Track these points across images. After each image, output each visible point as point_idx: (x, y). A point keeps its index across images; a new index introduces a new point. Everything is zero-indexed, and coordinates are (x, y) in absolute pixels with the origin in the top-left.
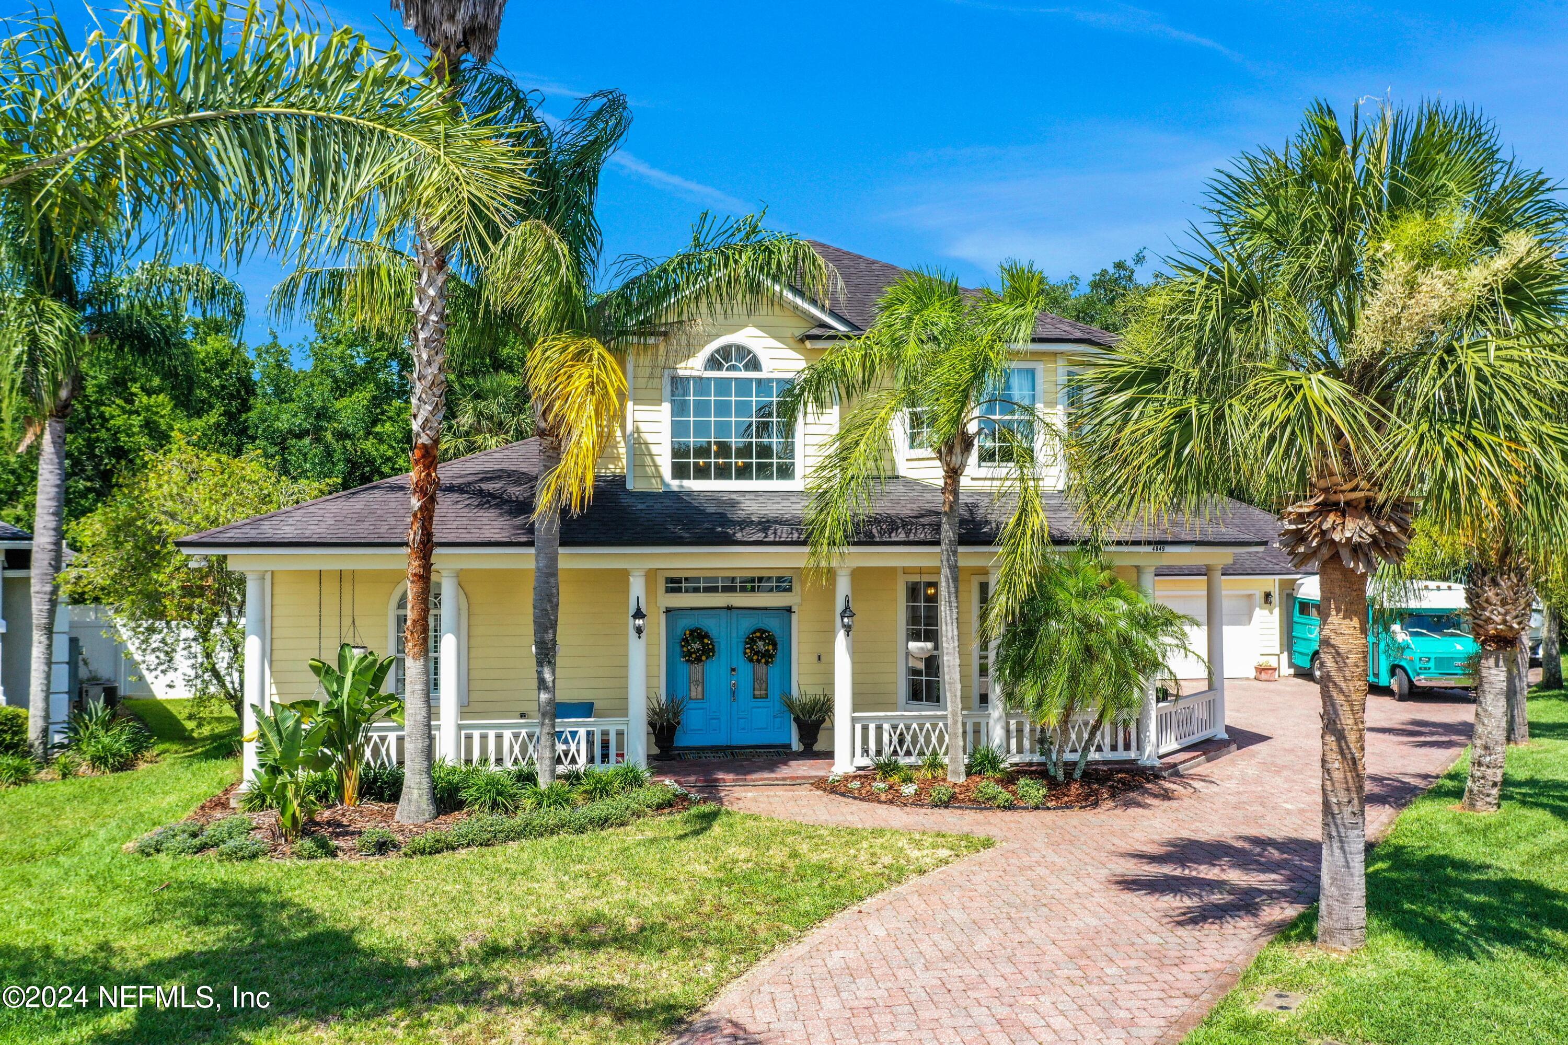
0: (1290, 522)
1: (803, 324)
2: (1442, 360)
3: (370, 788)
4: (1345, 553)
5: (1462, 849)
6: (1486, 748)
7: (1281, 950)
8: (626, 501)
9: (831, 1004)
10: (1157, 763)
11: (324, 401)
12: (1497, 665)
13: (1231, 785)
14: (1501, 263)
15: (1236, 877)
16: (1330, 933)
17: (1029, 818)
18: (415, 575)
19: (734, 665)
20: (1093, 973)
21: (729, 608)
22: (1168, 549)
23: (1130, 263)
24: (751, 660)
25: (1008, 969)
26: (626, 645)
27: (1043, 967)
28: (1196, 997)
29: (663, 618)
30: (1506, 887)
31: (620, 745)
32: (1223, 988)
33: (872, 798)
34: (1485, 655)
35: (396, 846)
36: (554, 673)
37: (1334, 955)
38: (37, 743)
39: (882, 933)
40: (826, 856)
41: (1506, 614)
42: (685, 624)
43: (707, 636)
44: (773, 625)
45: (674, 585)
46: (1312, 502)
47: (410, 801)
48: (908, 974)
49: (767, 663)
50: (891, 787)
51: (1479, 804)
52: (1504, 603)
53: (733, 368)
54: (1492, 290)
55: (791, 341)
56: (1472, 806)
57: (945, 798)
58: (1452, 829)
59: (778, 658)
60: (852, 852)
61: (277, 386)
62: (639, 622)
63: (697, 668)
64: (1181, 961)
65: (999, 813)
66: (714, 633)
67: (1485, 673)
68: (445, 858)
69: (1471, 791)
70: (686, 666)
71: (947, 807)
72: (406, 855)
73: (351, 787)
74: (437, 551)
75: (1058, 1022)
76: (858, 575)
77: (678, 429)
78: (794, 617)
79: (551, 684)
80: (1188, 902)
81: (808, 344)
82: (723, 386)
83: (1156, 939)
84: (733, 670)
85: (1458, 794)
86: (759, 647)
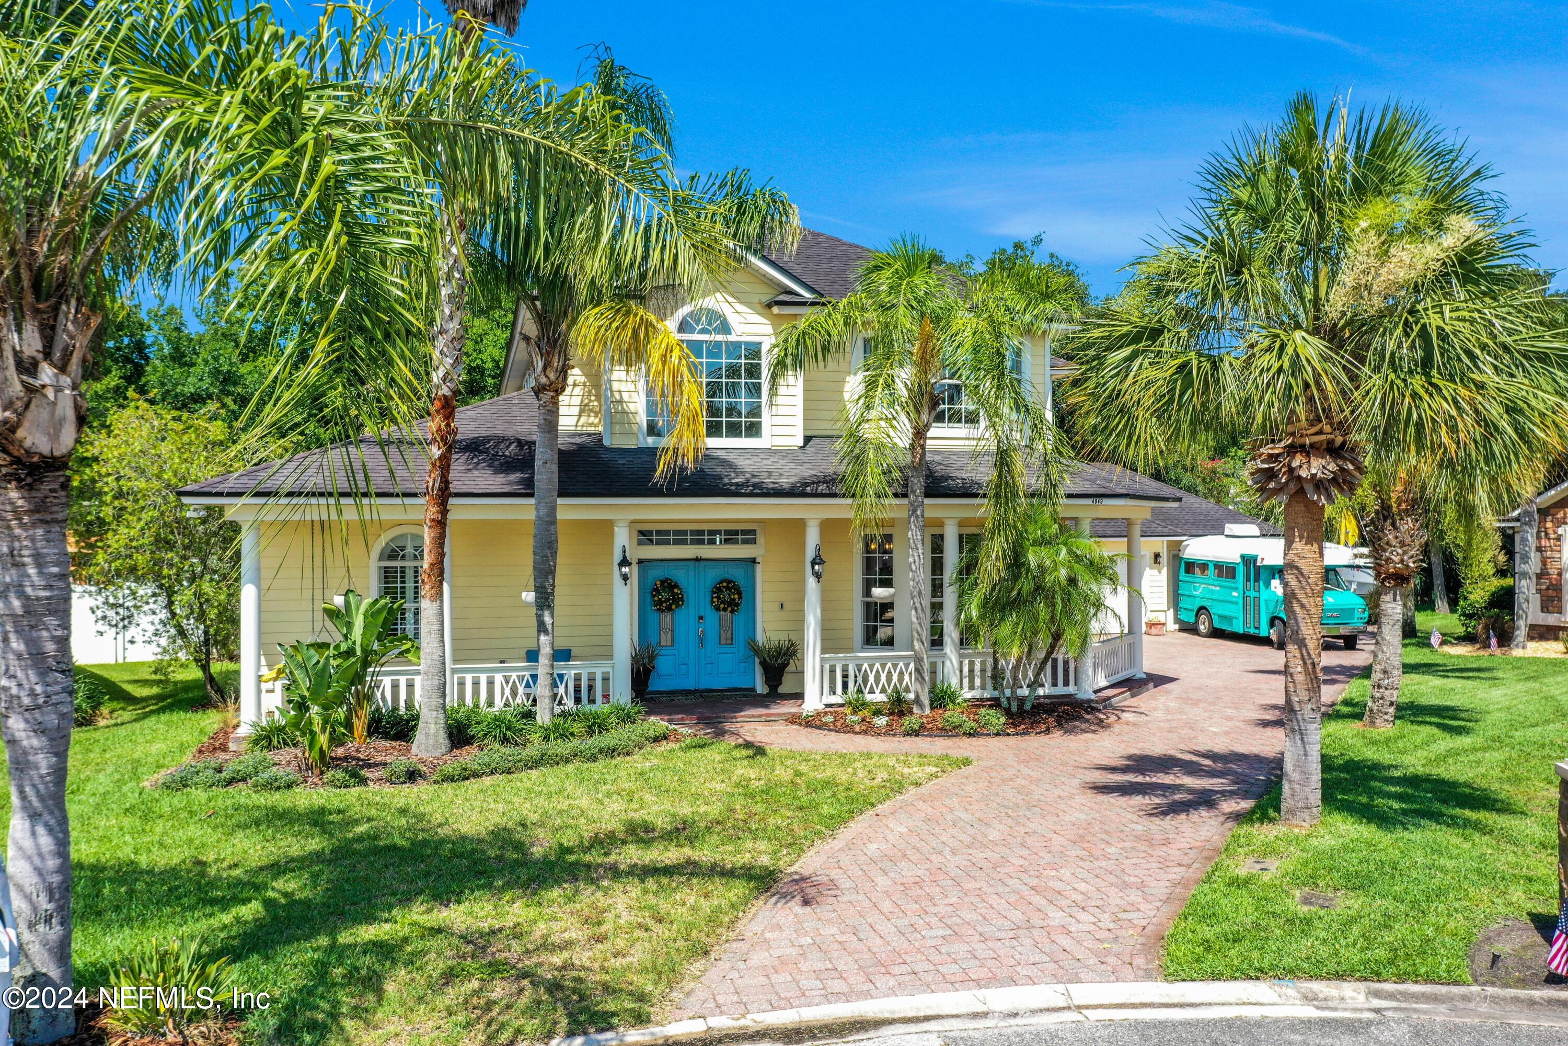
0: (1263, 462)
1: (770, 291)
2: (1406, 322)
3: (377, 728)
4: (1309, 488)
5: (1370, 754)
6: (1385, 672)
7: (1245, 829)
8: (606, 456)
9: (882, 882)
10: (1093, 697)
11: (231, 364)
12: (1394, 600)
13: (1159, 714)
14: (1448, 240)
15: (1188, 781)
16: (1292, 812)
17: (994, 742)
18: (433, 520)
19: (702, 614)
20: (1098, 853)
21: (698, 560)
22: (1106, 501)
23: (1029, 245)
24: (717, 609)
25: (1025, 852)
26: (611, 594)
27: (1054, 849)
28: (1189, 866)
29: (640, 568)
30: (1414, 781)
31: (606, 687)
32: (1208, 859)
33: (848, 729)
34: (1387, 591)
35: (422, 776)
36: (552, 617)
37: (1296, 830)
39: (903, 830)
40: (828, 773)
41: (1405, 553)
42: (656, 574)
43: (676, 586)
44: (737, 575)
45: (645, 536)
46: (1282, 444)
47: (427, 735)
48: (940, 858)
49: (732, 611)
50: (863, 720)
51: (1378, 721)
52: (1403, 544)
53: (704, 331)
54: (1444, 263)
55: (759, 307)
56: (1373, 723)
57: (916, 727)
58: (1359, 743)
59: (743, 607)
60: (850, 770)
61: (177, 349)
62: (625, 570)
63: (667, 618)
64: (1167, 842)
65: (965, 739)
66: (682, 583)
67: (1383, 606)
68: (474, 785)
69: (1371, 710)
70: (656, 614)
71: (917, 736)
72: (435, 782)
73: (360, 725)
74: (452, 501)
75: (1082, 886)
76: (827, 526)
78: (759, 569)
79: (550, 627)
80: (1157, 801)
81: (775, 310)
82: (695, 348)
83: (1140, 827)
84: (701, 618)
85: (1358, 716)
86: (726, 596)
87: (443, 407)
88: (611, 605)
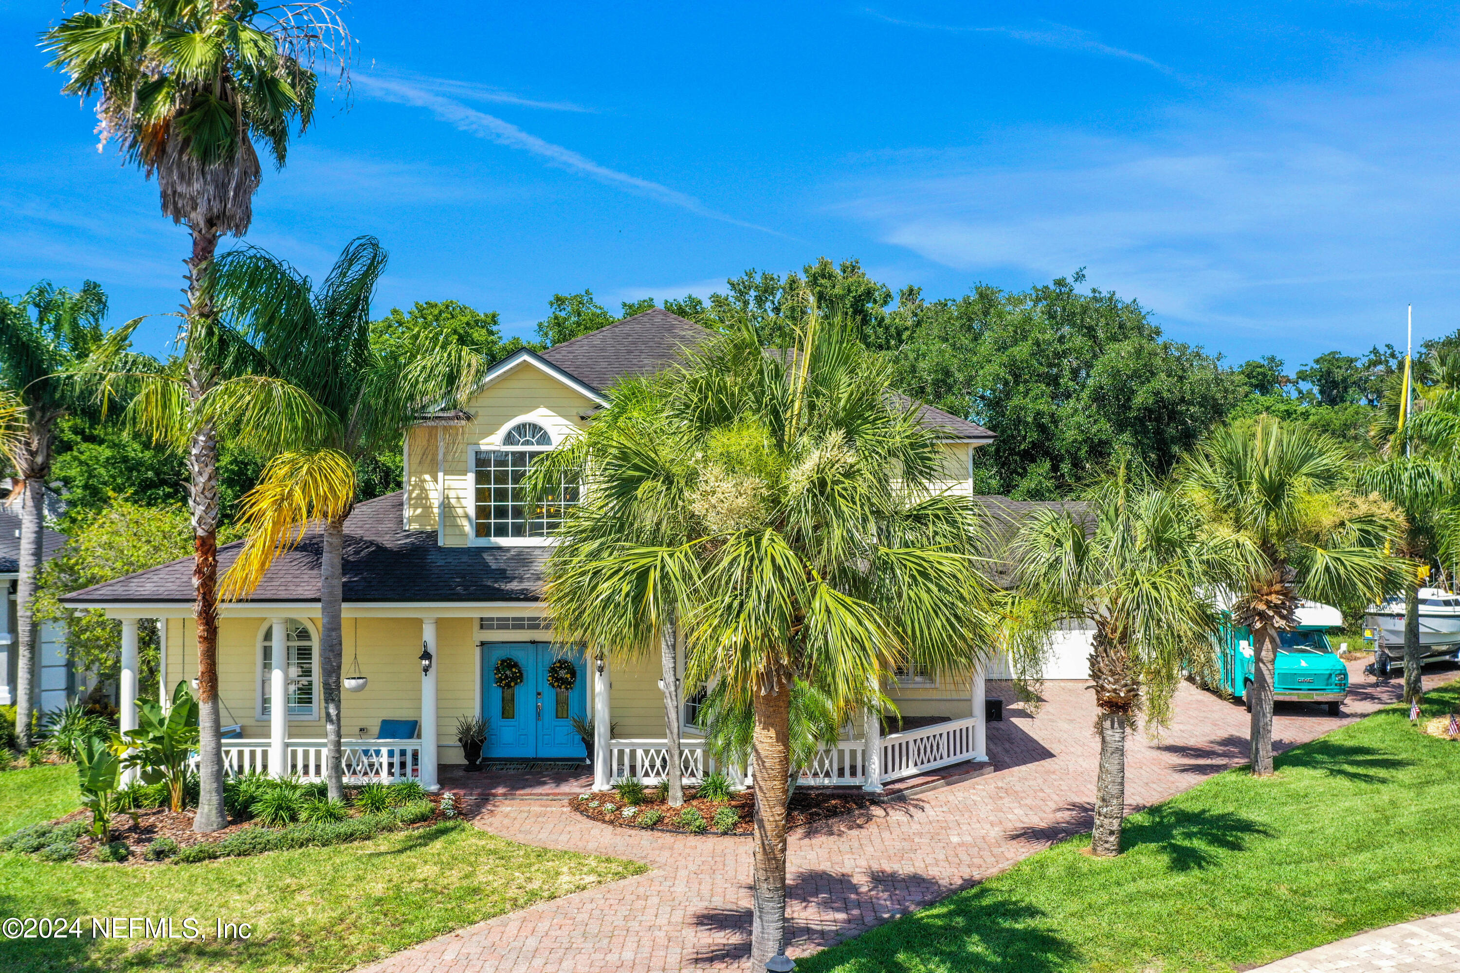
1: (582, 407)
10: (881, 789)
12: (1112, 727)
18: (200, 637)
19: (540, 690)
21: (533, 642)
23: (1070, 280)
24: (553, 686)
29: (478, 651)
35: (175, 854)
38: (22, 735)
42: (498, 655)
43: (516, 665)
44: (571, 656)
45: (487, 622)
49: (567, 689)
51: (1099, 849)
53: (527, 443)
55: (575, 420)
56: (1094, 850)
57: (655, 821)
59: (575, 685)
62: (425, 662)
63: (508, 692)
66: (521, 663)
70: (499, 690)
71: (652, 829)
72: (176, 862)
73: (174, 797)
77: (481, 495)
79: (334, 718)
82: (519, 458)
84: (539, 694)
86: (563, 673)
87: (201, 545)
88: (420, 690)
